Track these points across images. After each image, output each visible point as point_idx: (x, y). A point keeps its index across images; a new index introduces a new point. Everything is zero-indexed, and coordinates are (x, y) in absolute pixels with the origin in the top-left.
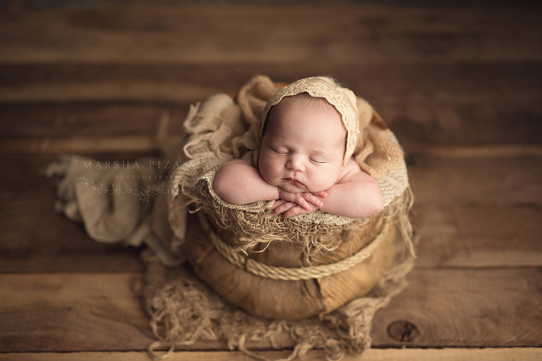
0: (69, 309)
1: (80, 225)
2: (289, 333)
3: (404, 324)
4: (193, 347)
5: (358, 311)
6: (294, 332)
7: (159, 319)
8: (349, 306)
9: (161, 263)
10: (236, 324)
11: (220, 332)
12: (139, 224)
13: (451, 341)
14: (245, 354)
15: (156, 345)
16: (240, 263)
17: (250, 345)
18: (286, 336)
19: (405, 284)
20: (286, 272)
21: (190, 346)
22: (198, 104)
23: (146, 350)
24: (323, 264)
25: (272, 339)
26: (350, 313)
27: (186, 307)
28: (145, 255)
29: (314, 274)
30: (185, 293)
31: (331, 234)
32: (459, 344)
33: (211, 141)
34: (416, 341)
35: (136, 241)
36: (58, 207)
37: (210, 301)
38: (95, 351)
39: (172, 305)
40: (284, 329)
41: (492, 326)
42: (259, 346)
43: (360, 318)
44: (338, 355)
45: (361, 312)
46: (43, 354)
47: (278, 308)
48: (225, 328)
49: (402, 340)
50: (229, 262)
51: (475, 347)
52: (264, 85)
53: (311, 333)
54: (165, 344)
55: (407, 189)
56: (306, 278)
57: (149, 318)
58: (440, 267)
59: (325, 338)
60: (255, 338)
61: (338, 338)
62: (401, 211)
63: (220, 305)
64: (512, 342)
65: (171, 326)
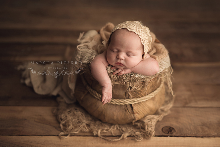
0: (25, 119)
1: (31, 88)
2: (120, 130)
3: (169, 128)
4: (78, 135)
5: (149, 120)
6: (122, 130)
7: (64, 122)
8: (145, 118)
9: (65, 102)
10: (97, 126)
11: (90, 128)
12: (56, 87)
13: (189, 134)
14: (101, 138)
15: (62, 133)
16: (99, 97)
17: (103, 134)
18: (118, 131)
19: (169, 112)
20: (119, 101)
21: (77, 134)
22: (83, 33)
23: (58, 135)
24: (134, 98)
25: (112, 132)
26: (146, 121)
27: (75, 118)
28: (59, 99)
29: (130, 102)
30: (75, 113)
31: (138, 82)
32: (192, 136)
33: (89, 45)
34: (174, 134)
35: (55, 93)
36: (22, 81)
37: (86, 117)
38: (36, 135)
39: (70, 117)
40: (117, 128)
41: (207, 129)
42: (107, 135)
43: (150, 123)
44: (141, 138)
45: (151, 121)
46: (13, 136)
47: (115, 118)
48: (92, 127)
49: (168, 133)
50: (95, 97)
51: (199, 137)
52: (111, 26)
53: (129, 130)
54: (66, 133)
55: (170, 67)
56: (127, 104)
57: (59, 123)
58: (184, 107)
59: (135, 132)
60: (105, 131)
61: (141, 132)
62: (168, 76)
63: (90, 118)
64: (215, 135)
65: (69, 125)
